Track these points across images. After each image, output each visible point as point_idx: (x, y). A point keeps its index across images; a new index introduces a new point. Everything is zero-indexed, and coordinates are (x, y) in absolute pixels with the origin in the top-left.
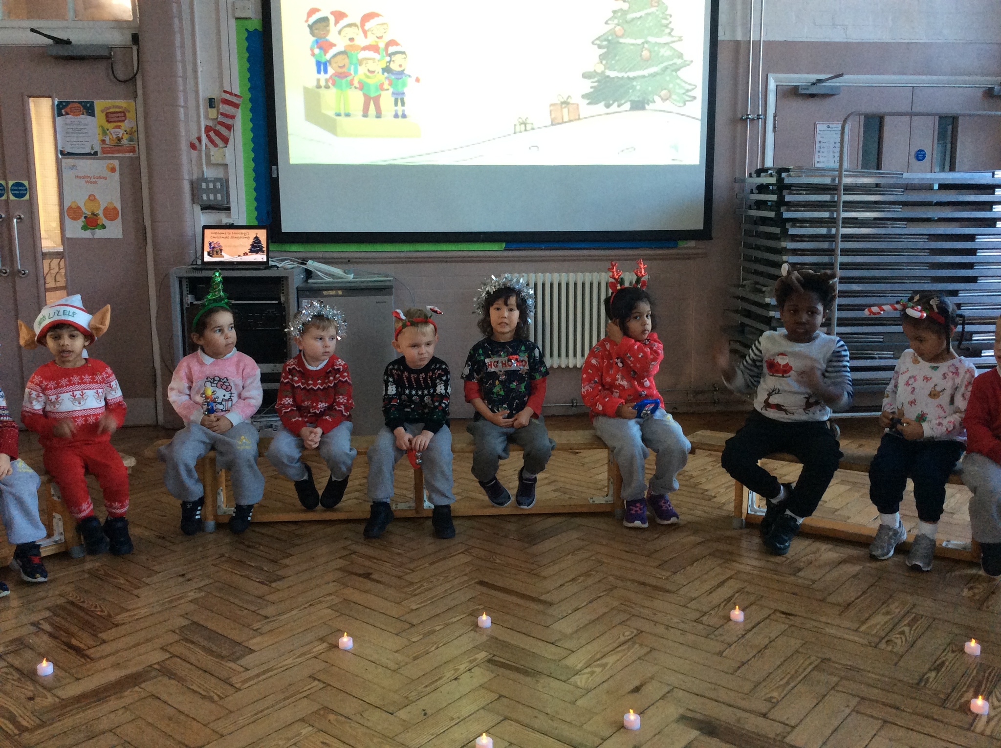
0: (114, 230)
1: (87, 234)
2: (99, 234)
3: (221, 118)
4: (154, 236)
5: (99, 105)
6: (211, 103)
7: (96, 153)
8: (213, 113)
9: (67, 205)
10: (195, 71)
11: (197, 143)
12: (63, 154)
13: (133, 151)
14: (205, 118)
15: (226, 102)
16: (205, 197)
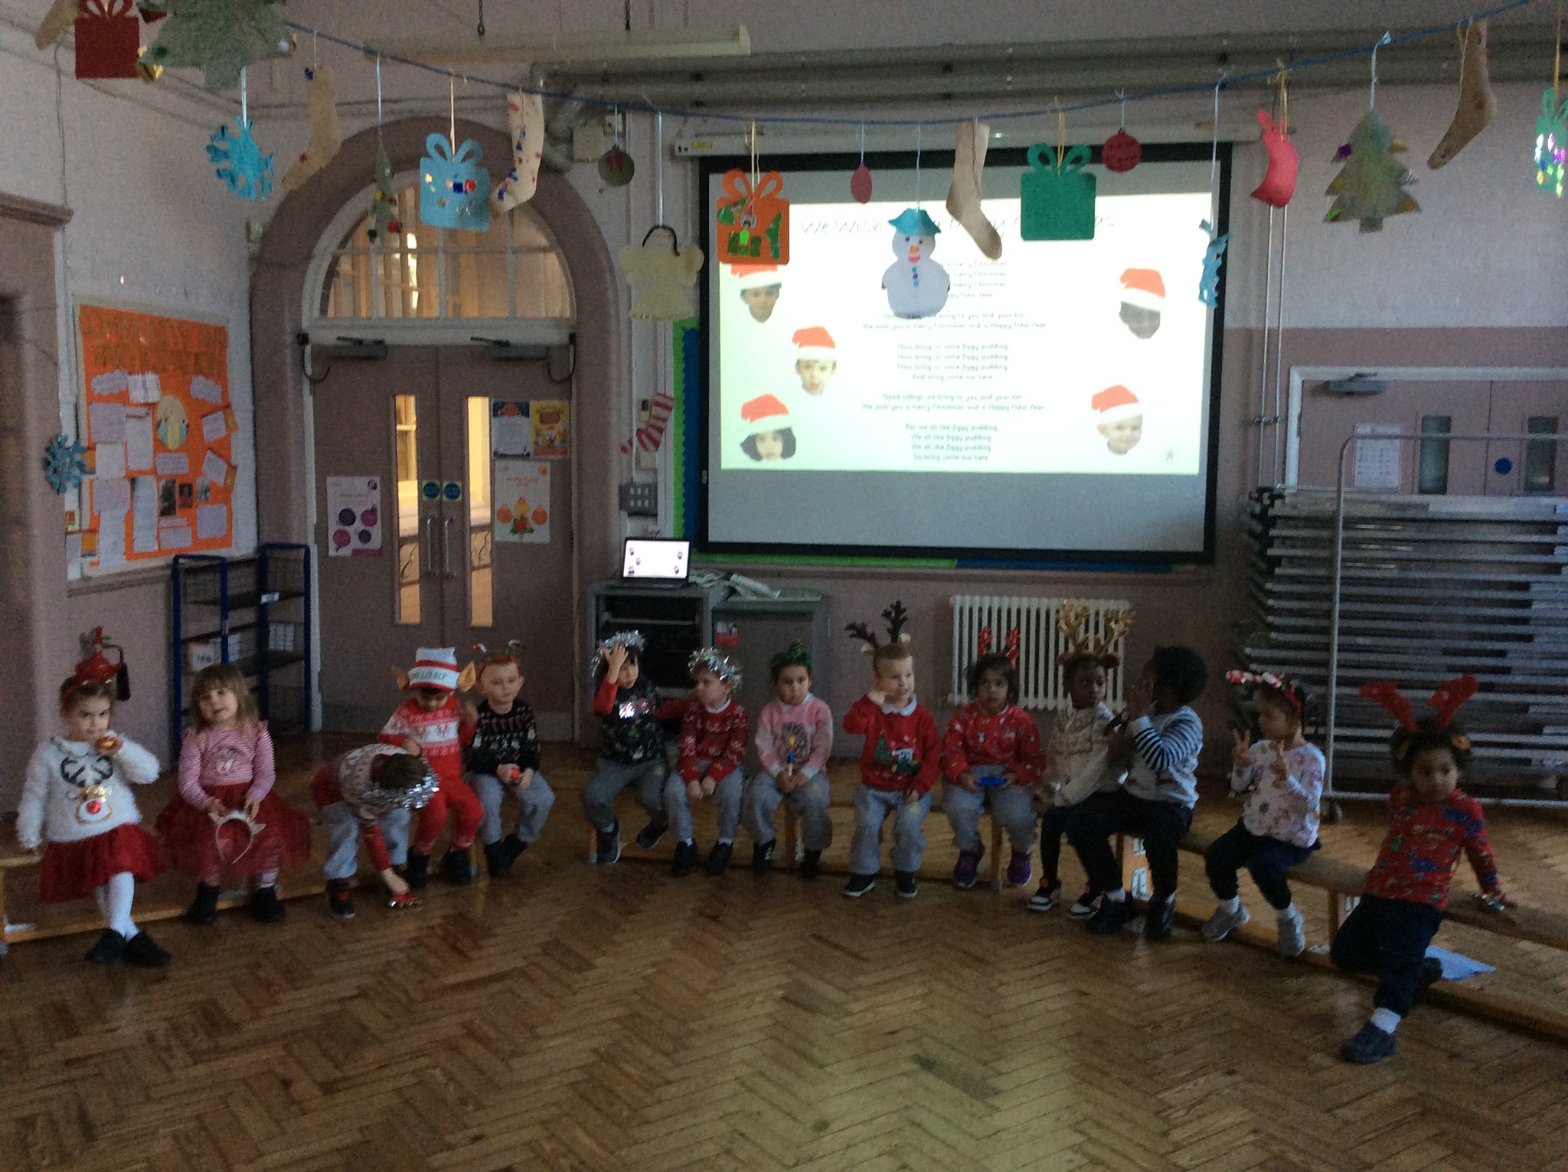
0: (542, 535)
1: (515, 538)
2: (527, 538)
3: (653, 421)
4: (579, 543)
5: (534, 406)
6: (645, 405)
7: (528, 455)
8: (645, 415)
9: (497, 508)
10: (630, 372)
11: (627, 445)
12: (496, 456)
13: (564, 452)
14: (638, 420)
15: (658, 404)
16: (632, 504)
